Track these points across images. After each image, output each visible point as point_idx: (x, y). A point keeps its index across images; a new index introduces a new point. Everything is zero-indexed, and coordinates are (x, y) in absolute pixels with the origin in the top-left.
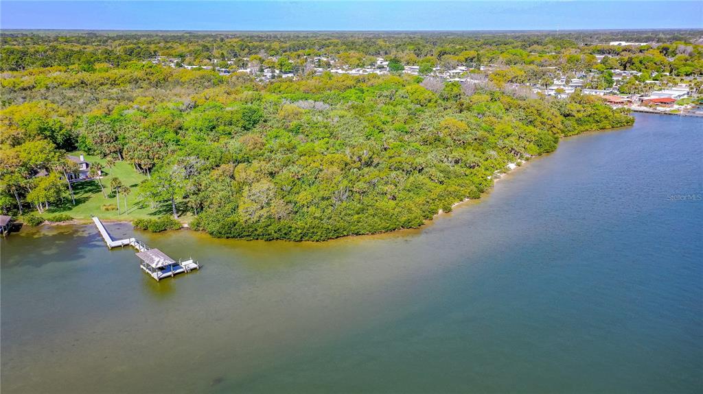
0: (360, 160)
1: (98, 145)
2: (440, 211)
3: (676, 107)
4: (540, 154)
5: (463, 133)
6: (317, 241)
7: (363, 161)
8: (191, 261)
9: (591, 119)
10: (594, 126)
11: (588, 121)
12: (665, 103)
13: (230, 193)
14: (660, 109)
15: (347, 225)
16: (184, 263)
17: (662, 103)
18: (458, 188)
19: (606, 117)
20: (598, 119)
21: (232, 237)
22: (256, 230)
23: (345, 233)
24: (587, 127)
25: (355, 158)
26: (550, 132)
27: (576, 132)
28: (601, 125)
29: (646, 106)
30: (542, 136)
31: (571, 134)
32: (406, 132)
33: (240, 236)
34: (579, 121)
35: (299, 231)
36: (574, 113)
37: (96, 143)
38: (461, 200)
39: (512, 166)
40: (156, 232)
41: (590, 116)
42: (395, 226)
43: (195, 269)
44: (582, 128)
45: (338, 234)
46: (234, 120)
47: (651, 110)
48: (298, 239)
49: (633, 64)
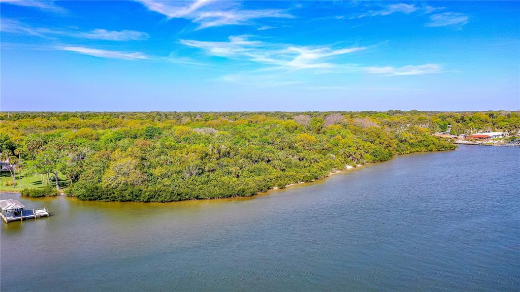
0: (219, 153)
1: (31, 151)
2: (276, 188)
3: (491, 141)
4: (374, 161)
5: (313, 145)
6: (162, 202)
7: (221, 154)
8: (44, 210)
9: (421, 144)
10: (424, 149)
11: (419, 145)
12: (483, 138)
13: (102, 168)
14: (479, 142)
15: (189, 190)
16: (37, 212)
17: (480, 138)
18: (295, 174)
19: (434, 144)
20: (427, 144)
21: (93, 200)
22: (114, 193)
23: (187, 197)
24: (418, 149)
25: (215, 151)
26: (387, 150)
27: (409, 152)
28: (429, 148)
29: (468, 140)
30: (378, 149)
31: (404, 152)
32: (269, 143)
33: (100, 198)
34: (412, 145)
35: (147, 194)
36: (408, 140)
37: (29, 150)
38: (297, 182)
39: (349, 167)
40: (34, 197)
41: (421, 142)
42: (231, 193)
43: (45, 216)
44: (414, 150)
45: (181, 198)
46: (139, 134)
47: (472, 143)
48: (146, 199)
49: (465, 121)
